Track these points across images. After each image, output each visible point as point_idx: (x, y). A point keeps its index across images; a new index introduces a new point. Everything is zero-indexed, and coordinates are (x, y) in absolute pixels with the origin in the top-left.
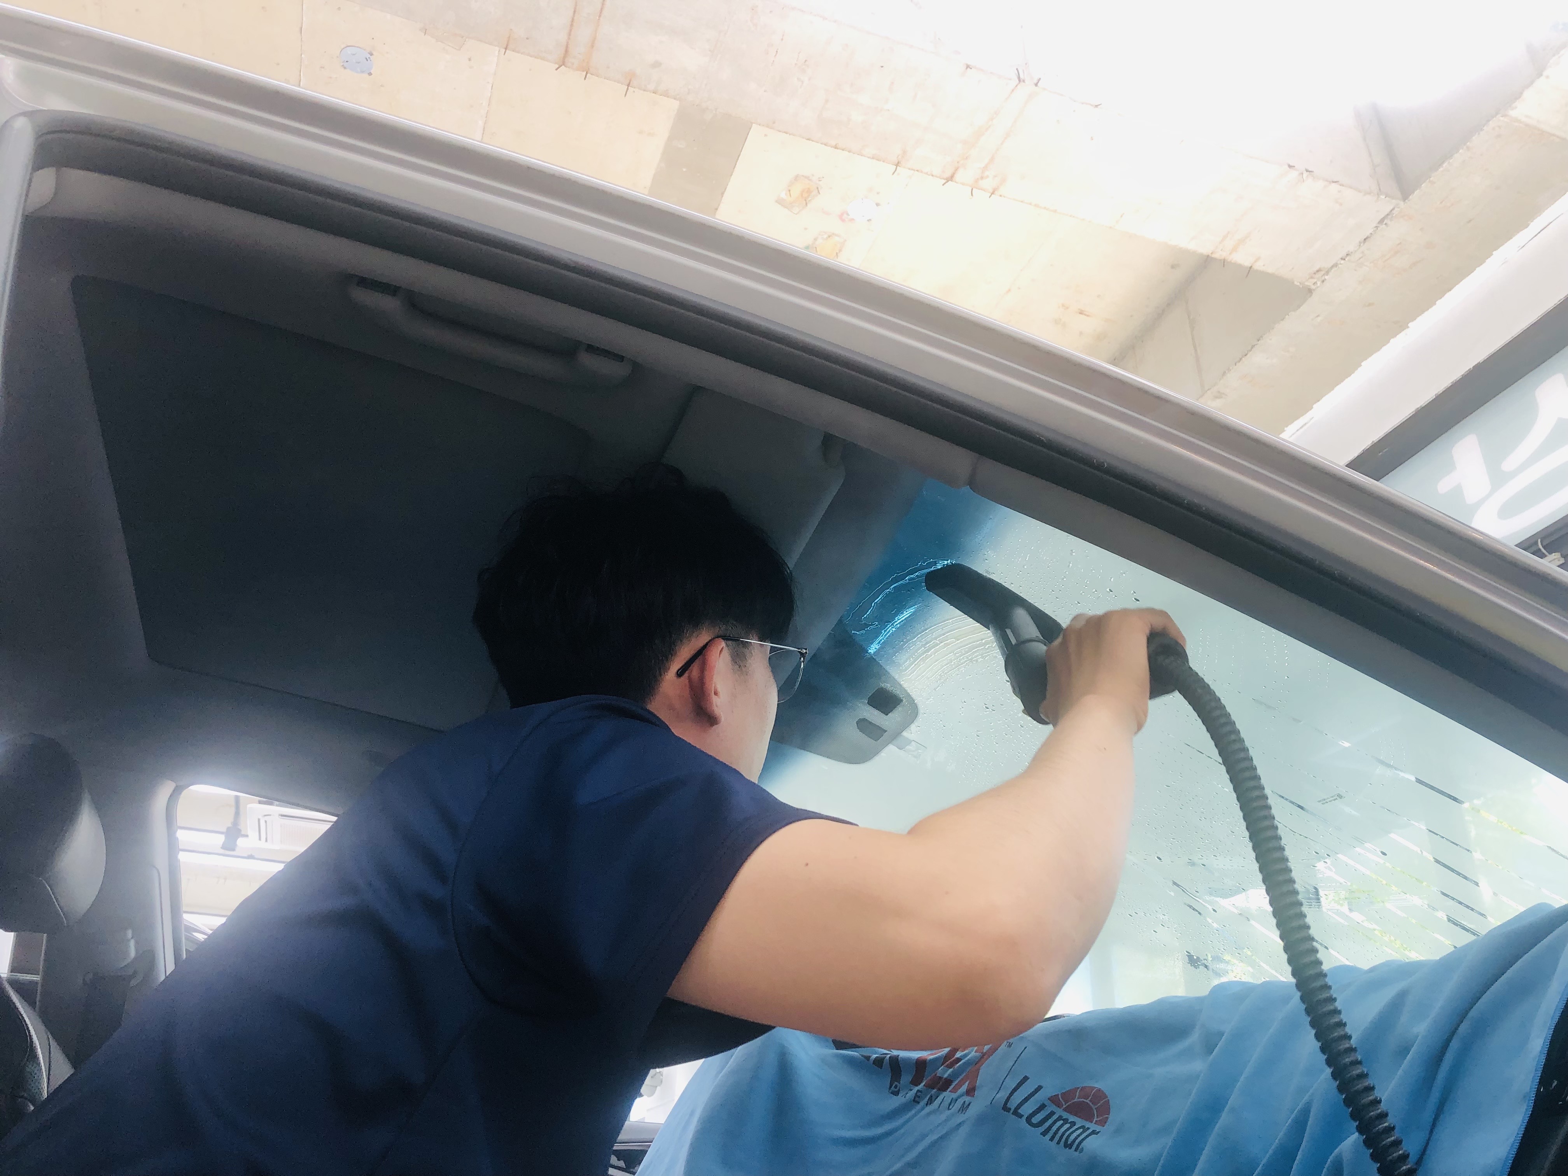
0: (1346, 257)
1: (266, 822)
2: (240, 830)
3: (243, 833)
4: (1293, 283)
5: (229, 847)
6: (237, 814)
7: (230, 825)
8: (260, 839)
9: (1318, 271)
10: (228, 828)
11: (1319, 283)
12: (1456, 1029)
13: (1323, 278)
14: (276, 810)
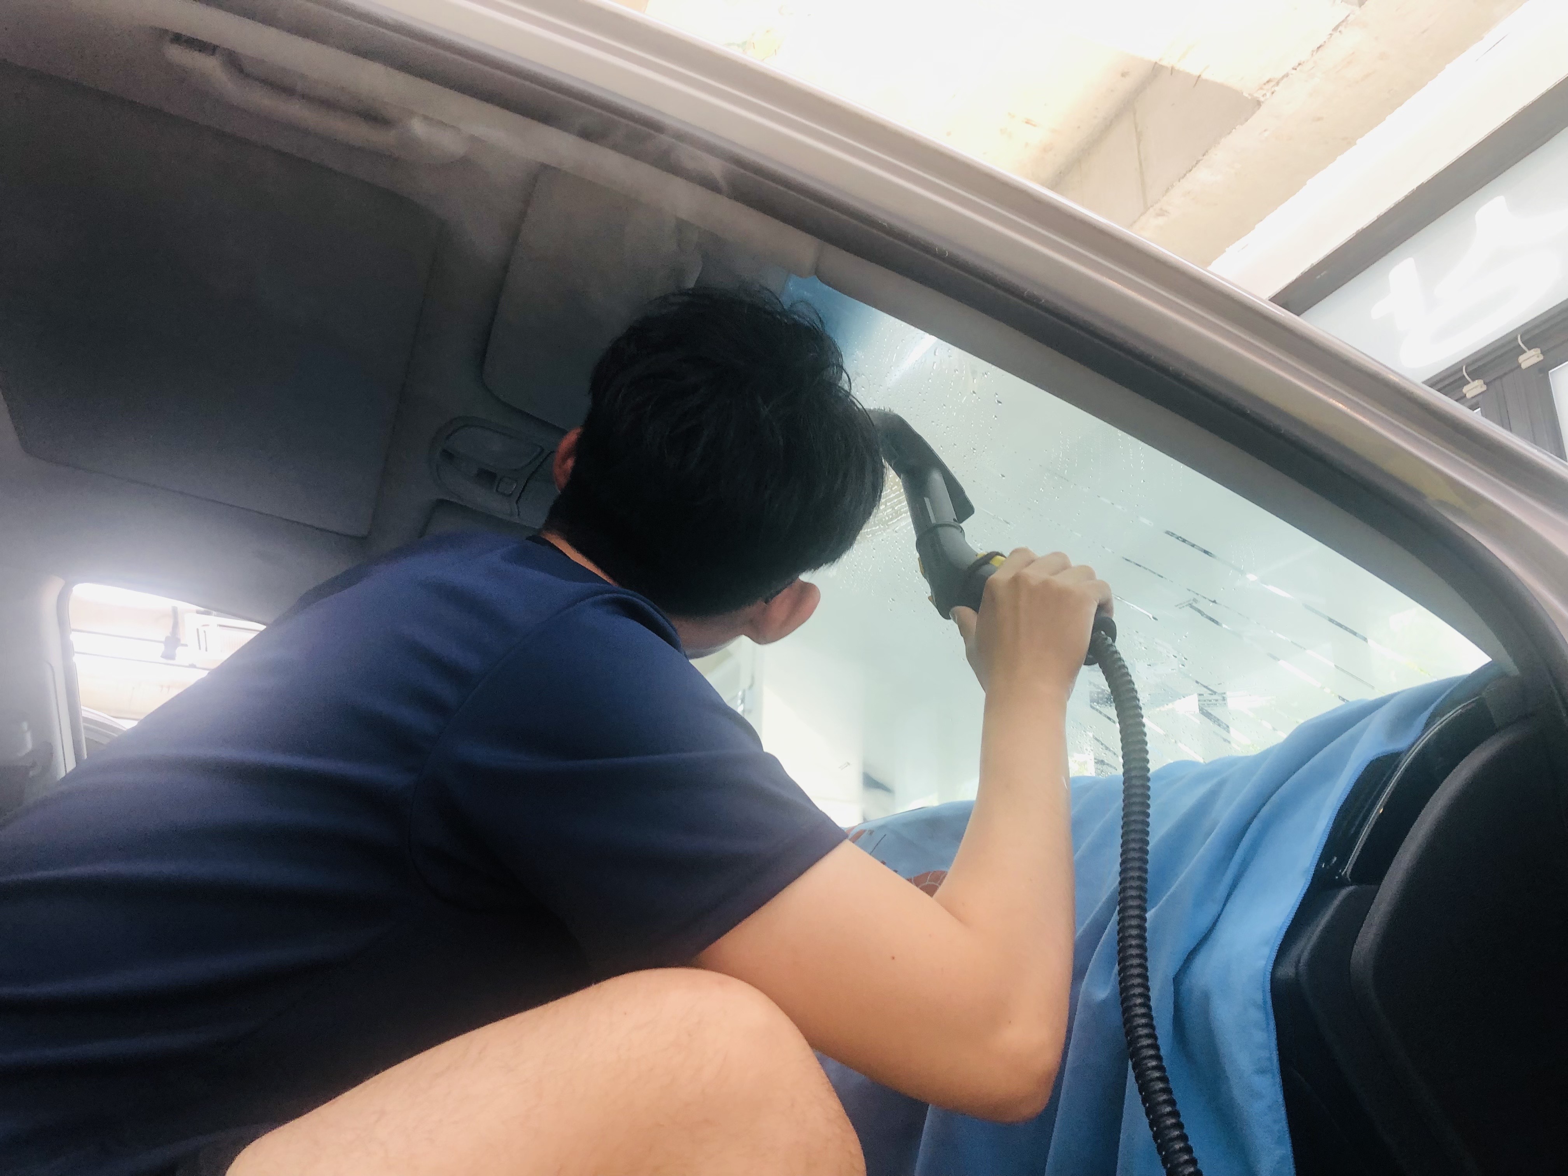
0: (1298, 66)
1: (205, 632)
2: (178, 640)
3: (182, 642)
4: (1242, 93)
5: (169, 656)
6: (175, 626)
7: (169, 635)
8: (200, 649)
9: (1268, 82)
10: (167, 638)
11: (1268, 94)
12: (1258, 812)
13: (1273, 89)
14: (214, 620)
